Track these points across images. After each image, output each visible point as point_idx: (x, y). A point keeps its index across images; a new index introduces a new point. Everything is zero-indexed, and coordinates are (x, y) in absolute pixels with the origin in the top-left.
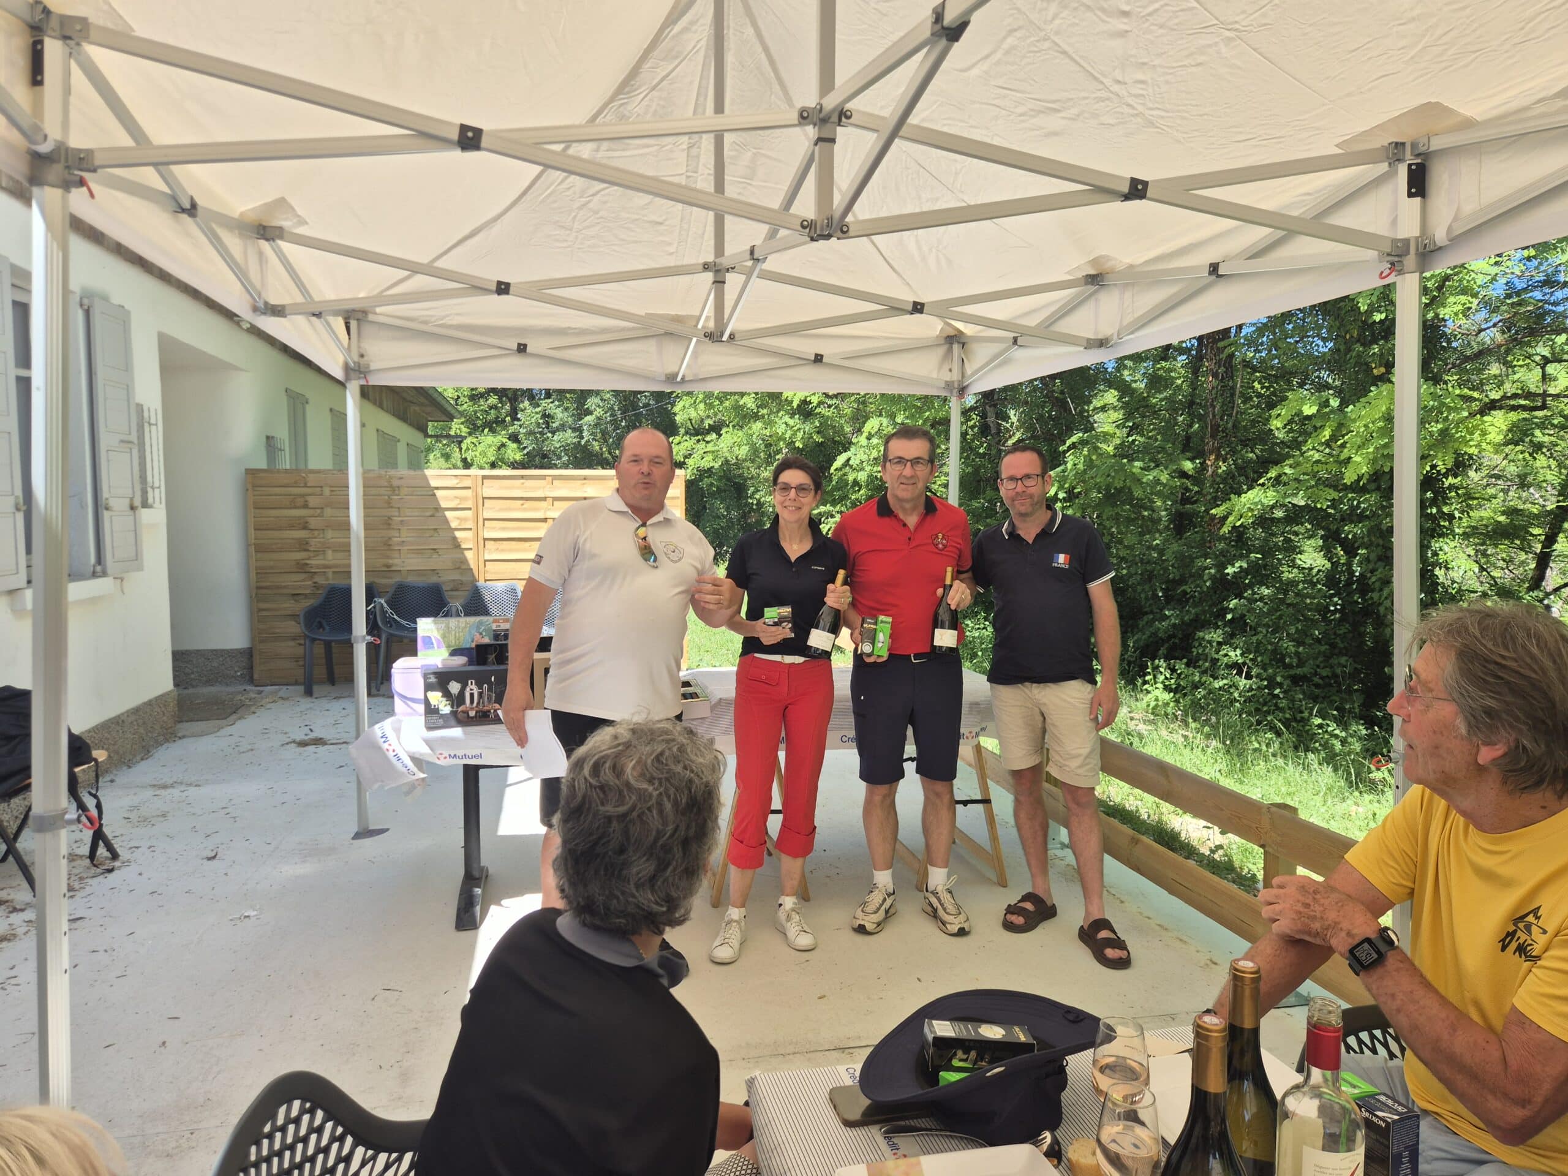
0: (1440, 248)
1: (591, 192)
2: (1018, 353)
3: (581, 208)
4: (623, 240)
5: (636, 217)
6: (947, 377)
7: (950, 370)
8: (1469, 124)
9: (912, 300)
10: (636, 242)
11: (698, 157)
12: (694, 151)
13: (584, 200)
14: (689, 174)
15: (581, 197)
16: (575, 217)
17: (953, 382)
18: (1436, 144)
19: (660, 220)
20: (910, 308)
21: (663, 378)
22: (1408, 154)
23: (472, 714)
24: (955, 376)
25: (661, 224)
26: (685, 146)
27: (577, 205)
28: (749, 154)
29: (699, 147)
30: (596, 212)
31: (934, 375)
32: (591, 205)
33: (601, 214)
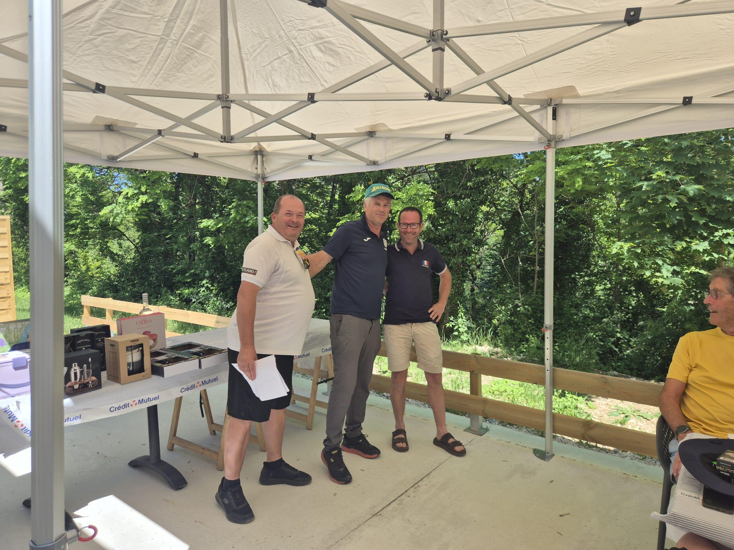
0: (563, 140)
1: (98, 33)
2: (310, 163)
3: (86, 42)
4: (106, 67)
5: (121, 55)
6: (255, 171)
7: (256, 168)
8: (577, 96)
9: (311, 132)
10: (115, 71)
11: (173, 28)
12: (172, 24)
13: (92, 37)
14: (163, 37)
15: (90, 35)
16: (81, 46)
17: (259, 174)
18: (565, 101)
19: (135, 60)
20: (310, 136)
21: (106, 158)
22: (553, 104)
23: (76, 387)
24: (259, 172)
25: (135, 62)
26: (166, 20)
27: (86, 38)
28: (201, 34)
29: (175, 23)
30: (97, 47)
31: (250, 170)
32: (94, 41)
33: (100, 48)
